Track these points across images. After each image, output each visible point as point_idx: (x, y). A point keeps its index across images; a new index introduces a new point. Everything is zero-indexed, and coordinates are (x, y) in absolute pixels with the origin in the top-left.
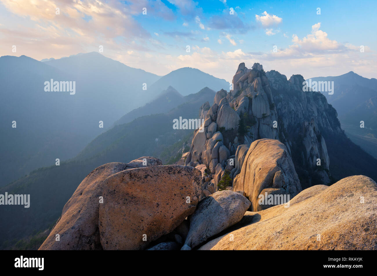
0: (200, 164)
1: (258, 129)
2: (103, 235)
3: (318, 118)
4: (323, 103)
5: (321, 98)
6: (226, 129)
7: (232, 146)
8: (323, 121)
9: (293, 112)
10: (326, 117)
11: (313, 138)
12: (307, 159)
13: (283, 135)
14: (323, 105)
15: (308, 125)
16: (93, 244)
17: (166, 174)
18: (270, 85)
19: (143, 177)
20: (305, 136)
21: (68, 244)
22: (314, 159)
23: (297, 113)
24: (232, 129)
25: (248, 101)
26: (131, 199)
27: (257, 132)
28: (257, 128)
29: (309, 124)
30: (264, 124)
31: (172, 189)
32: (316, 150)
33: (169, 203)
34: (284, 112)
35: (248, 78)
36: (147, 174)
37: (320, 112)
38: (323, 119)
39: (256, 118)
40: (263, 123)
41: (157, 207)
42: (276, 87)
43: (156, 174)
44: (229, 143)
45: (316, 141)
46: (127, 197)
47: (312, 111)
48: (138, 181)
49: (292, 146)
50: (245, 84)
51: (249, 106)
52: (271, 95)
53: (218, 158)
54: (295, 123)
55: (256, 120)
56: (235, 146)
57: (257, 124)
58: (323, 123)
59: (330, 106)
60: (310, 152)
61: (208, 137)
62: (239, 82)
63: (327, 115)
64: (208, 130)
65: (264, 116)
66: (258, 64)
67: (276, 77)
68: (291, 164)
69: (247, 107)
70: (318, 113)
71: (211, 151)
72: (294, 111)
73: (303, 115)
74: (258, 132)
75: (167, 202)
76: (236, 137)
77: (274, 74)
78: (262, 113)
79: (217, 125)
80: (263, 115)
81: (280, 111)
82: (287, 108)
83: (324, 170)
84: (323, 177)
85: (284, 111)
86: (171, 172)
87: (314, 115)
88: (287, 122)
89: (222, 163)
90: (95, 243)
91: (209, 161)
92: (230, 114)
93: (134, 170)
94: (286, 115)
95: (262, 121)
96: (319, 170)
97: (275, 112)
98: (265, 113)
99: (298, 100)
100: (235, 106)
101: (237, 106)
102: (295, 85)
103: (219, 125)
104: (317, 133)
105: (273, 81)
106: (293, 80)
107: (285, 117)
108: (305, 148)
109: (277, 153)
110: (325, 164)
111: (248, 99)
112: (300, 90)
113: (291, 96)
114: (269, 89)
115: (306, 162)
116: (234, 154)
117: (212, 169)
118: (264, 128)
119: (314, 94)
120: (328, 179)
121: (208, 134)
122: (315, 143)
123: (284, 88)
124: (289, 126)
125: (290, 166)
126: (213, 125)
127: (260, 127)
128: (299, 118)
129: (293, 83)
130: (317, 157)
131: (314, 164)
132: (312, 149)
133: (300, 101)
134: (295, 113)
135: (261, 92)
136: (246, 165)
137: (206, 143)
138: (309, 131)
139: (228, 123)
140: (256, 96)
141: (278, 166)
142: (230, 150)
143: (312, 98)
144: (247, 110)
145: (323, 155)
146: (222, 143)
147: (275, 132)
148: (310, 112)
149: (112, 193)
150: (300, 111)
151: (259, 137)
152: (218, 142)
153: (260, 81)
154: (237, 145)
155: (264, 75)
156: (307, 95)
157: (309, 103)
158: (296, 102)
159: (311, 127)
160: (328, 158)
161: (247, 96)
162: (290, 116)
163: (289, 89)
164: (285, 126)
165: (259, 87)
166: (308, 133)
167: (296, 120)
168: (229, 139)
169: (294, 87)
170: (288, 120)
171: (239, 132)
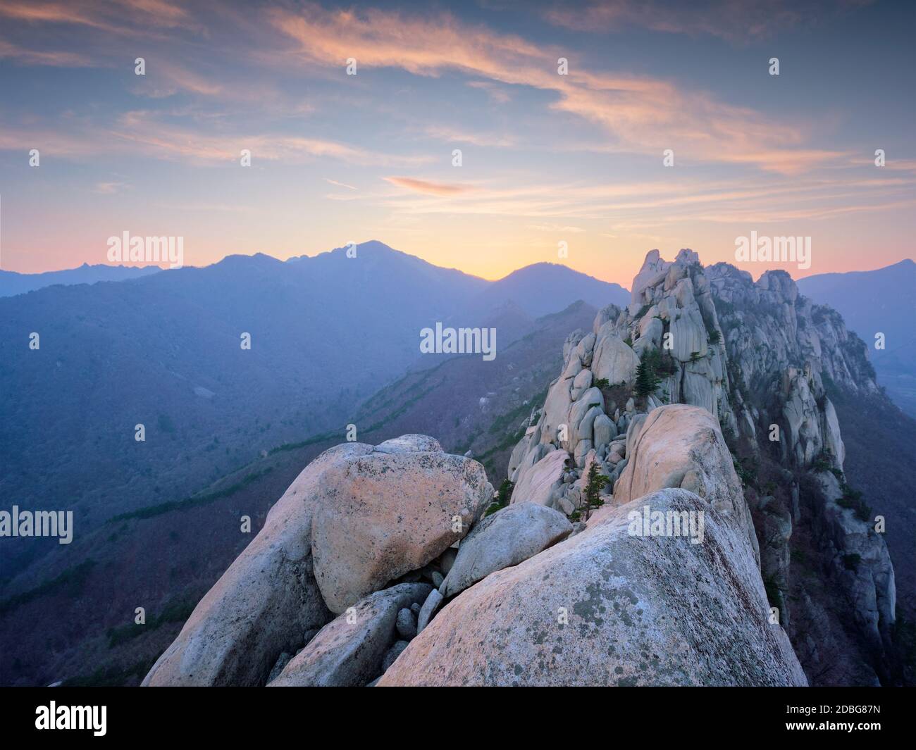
0: (557, 449)
1: (682, 383)
2: (317, 562)
3: (822, 361)
4: (837, 329)
5: (832, 320)
6: (611, 383)
7: (622, 417)
8: (833, 366)
9: (765, 349)
10: (842, 358)
11: (807, 403)
12: (793, 447)
13: (740, 397)
14: (836, 334)
15: (796, 376)
16: (303, 575)
17: (418, 468)
18: (715, 293)
19: (379, 471)
20: (789, 398)
21: (262, 572)
22: (808, 447)
23: (774, 350)
24: (624, 382)
25: (661, 326)
26: (358, 506)
27: (679, 390)
28: (679, 380)
29: (799, 373)
30: (694, 373)
31: (426, 494)
32: (814, 429)
33: (419, 518)
34: (743, 348)
35: (664, 280)
36: (385, 466)
37: (826, 348)
39: (677, 362)
40: (692, 371)
41: (399, 522)
42: (727, 296)
43: (402, 466)
44: (616, 410)
45: (814, 411)
46: (353, 503)
47: (808, 346)
48: (370, 477)
49: (758, 418)
50: (658, 292)
52: (715, 313)
53: (593, 439)
54: (768, 371)
55: (677, 364)
56: (627, 416)
57: (679, 374)
58: (834, 371)
59: (852, 335)
60: (799, 431)
61: (573, 397)
62: (646, 289)
63: (844, 355)
64: (575, 385)
65: (695, 358)
66: (689, 251)
67: (729, 277)
68: (725, 457)
69: (659, 340)
70: (823, 349)
71: (579, 425)
72: (767, 346)
73: (788, 354)
74: (682, 388)
75: (415, 515)
76: (631, 400)
77: (724, 270)
78: (691, 351)
79: (593, 376)
80: (694, 354)
81: (734, 345)
82: (750, 339)
83: (829, 471)
84: (826, 486)
85: (743, 346)
86: (425, 465)
87: (813, 355)
88: (749, 368)
89: (599, 449)
90: (306, 573)
91: (575, 443)
92: (620, 354)
93: (366, 459)
94: (749, 354)
95: (690, 368)
96: (817, 471)
97: (721, 348)
98: (696, 350)
99: (777, 322)
100: (633, 337)
101: (638, 337)
102: (770, 292)
103: (595, 373)
104: (817, 392)
105: (721, 285)
106: (766, 281)
107: (746, 359)
108: (789, 424)
109: (697, 435)
110: (834, 458)
111: (661, 322)
112: (781, 301)
113: (761, 316)
114: (710, 302)
115: (789, 453)
116: (624, 432)
117: (578, 460)
118: (693, 381)
119: (815, 311)
120: (838, 490)
121: (573, 392)
122: (811, 413)
123: (745, 300)
124: (755, 377)
125: (722, 460)
126: (584, 375)
127: (685, 380)
128: (777, 361)
129: (766, 286)
130: (815, 443)
131: (807, 457)
132: (804, 426)
133: (782, 325)
134: (769, 351)
135: (690, 308)
136: (636, 454)
137: (570, 410)
138: (797, 387)
139: (616, 371)
140: (678, 318)
141: (694, 459)
142: (617, 425)
143: (810, 317)
144: (659, 346)
145: (829, 438)
146: (600, 409)
147: (718, 391)
148: (803, 347)
149: (332, 494)
150: (781, 347)
151: (683, 400)
152: (593, 408)
153: (690, 285)
154: (631, 414)
155: (700, 273)
156: (798, 313)
157: (803, 330)
158: (772, 327)
159: (803, 379)
160: (840, 447)
161: (659, 317)
162: (758, 357)
163: (757, 302)
164: (746, 378)
165: (688, 298)
166: (795, 393)
167: (770, 364)
168: (616, 403)
169: (768, 295)
170: (752, 366)
171: (637, 388)
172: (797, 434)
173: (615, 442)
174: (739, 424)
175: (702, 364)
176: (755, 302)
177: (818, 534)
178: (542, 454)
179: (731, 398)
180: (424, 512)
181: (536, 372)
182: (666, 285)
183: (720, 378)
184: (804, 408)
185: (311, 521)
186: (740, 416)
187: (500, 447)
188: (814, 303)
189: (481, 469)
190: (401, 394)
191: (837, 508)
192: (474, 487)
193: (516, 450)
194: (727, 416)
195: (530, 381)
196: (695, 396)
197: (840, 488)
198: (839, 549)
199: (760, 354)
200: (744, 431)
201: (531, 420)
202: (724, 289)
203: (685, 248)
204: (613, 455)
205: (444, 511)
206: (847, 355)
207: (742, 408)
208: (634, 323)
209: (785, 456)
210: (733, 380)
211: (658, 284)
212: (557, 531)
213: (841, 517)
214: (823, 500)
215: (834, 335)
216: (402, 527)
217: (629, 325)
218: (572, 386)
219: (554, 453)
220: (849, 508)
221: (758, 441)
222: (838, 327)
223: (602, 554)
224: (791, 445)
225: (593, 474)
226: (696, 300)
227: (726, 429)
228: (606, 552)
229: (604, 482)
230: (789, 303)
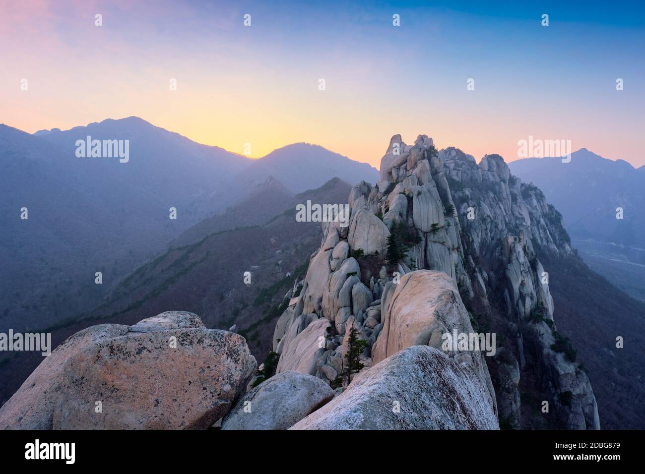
0: (319, 318)
1: (425, 251)
3: (531, 229)
4: (540, 203)
5: (536, 195)
6: (365, 253)
7: (376, 284)
8: (540, 233)
9: (489, 220)
10: (546, 226)
11: (523, 265)
12: (515, 303)
13: (472, 261)
14: (540, 207)
15: (513, 242)
18: (448, 172)
19: (134, 352)
20: (510, 261)
22: (526, 302)
23: (496, 221)
24: (377, 252)
25: (406, 201)
27: (423, 257)
28: (423, 249)
29: (515, 239)
30: (435, 242)
31: (186, 372)
32: (530, 287)
33: (178, 399)
35: (406, 161)
37: (534, 219)
38: (541, 231)
39: (420, 232)
40: (434, 240)
41: (156, 406)
42: (457, 175)
44: (370, 278)
45: (529, 271)
47: (521, 217)
48: (123, 359)
49: (487, 279)
50: (402, 172)
51: (408, 212)
52: (448, 190)
53: (351, 306)
54: (492, 239)
55: (421, 235)
56: (381, 283)
57: (423, 243)
58: (541, 237)
59: (551, 207)
60: (519, 289)
61: (332, 268)
62: (392, 169)
63: (547, 224)
64: (334, 256)
65: (435, 229)
66: (425, 136)
67: (458, 159)
69: (405, 213)
70: (531, 220)
71: (338, 293)
72: (490, 218)
73: (506, 223)
74: (426, 256)
76: (384, 268)
77: (454, 153)
78: (431, 223)
79: (350, 247)
80: (434, 225)
81: (464, 217)
82: (476, 212)
83: (543, 322)
84: (543, 334)
87: (525, 224)
88: (478, 236)
89: (357, 315)
91: (335, 311)
92: (373, 227)
93: (119, 340)
94: (477, 224)
95: (431, 237)
96: (535, 322)
97: (455, 220)
98: (436, 222)
99: (496, 197)
100: (383, 211)
101: (387, 211)
102: (489, 173)
103: (352, 245)
104: (530, 255)
105: (452, 166)
106: (486, 163)
107: (475, 229)
108: (511, 283)
109: (439, 297)
110: (546, 310)
111: (406, 198)
112: (498, 180)
113: (484, 192)
114: (444, 180)
115: (513, 308)
116: (379, 298)
117: (339, 327)
118: (435, 249)
119: (523, 188)
120: (551, 337)
121: (332, 263)
122: (526, 273)
123: (471, 179)
124: (483, 244)
125: (461, 318)
126: (342, 246)
127: (428, 248)
128: (498, 230)
129: (486, 168)
130: (532, 298)
131: (526, 310)
132: (523, 284)
133: (500, 200)
134: (492, 222)
135: (429, 185)
136: (390, 318)
137: (330, 279)
138: (515, 252)
139: (369, 242)
140: (419, 193)
141: (438, 319)
142: (372, 292)
143: (520, 194)
144: (405, 218)
145: (542, 294)
146: (357, 277)
147: (455, 256)
148: (517, 218)
149: (79, 383)
150: (501, 218)
151: (427, 266)
152: (350, 277)
153: (427, 165)
154: (384, 281)
155: (435, 155)
156: (512, 190)
157: (516, 204)
158: (493, 201)
159: (518, 245)
160: (550, 300)
161: (404, 193)
162: (484, 227)
163: (480, 180)
164: (476, 245)
165: (426, 177)
166: (514, 257)
167: (493, 233)
168: (371, 271)
169: (488, 176)
170: (480, 234)
171: (388, 257)
172: (518, 291)
173: (371, 308)
174: (473, 286)
175: (441, 234)
176: (479, 181)
177: (540, 377)
178: (305, 324)
179: (466, 263)
180: (183, 392)
181: (297, 245)
182: (408, 165)
183: (456, 246)
184: (522, 269)
185: (52, 416)
186: (473, 278)
187: (264, 320)
188: (523, 181)
189: (243, 343)
190: (162, 271)
191: (552, 352)
192: (236, 361)
193: (280, 321)
194: (464, 279)
195: (292, 253)
196: (437, 263)
197: (553, 335)
198: (556, 389)
199: (485, 224)
200: (477, 291)
201: (294, 291)
202: (454, 169)
203: (422, 135)
204: (370, 320)
205: (205, 389)
206: (549, 224)
207: (474, 271)
208: (384, 198)
209: (510, 311)
210: (466, 247)
211: (402, 164)
212: (319, 398)
213: (555, 360)
214: (541, 347)
215: (539, 208)
216: (160, 410)
217: (379, 201)
218: (331, 257)
219: (316, 322)
220: (561, 352)
221: (489, 299)
222: (541, 201)
223: (355, 414)
224: (514, 300)
225: (352, 340)
226: (433, 178)
227: (463, 290)
228: (358, 413)
229: (363, 346)
230: (504, 181)
